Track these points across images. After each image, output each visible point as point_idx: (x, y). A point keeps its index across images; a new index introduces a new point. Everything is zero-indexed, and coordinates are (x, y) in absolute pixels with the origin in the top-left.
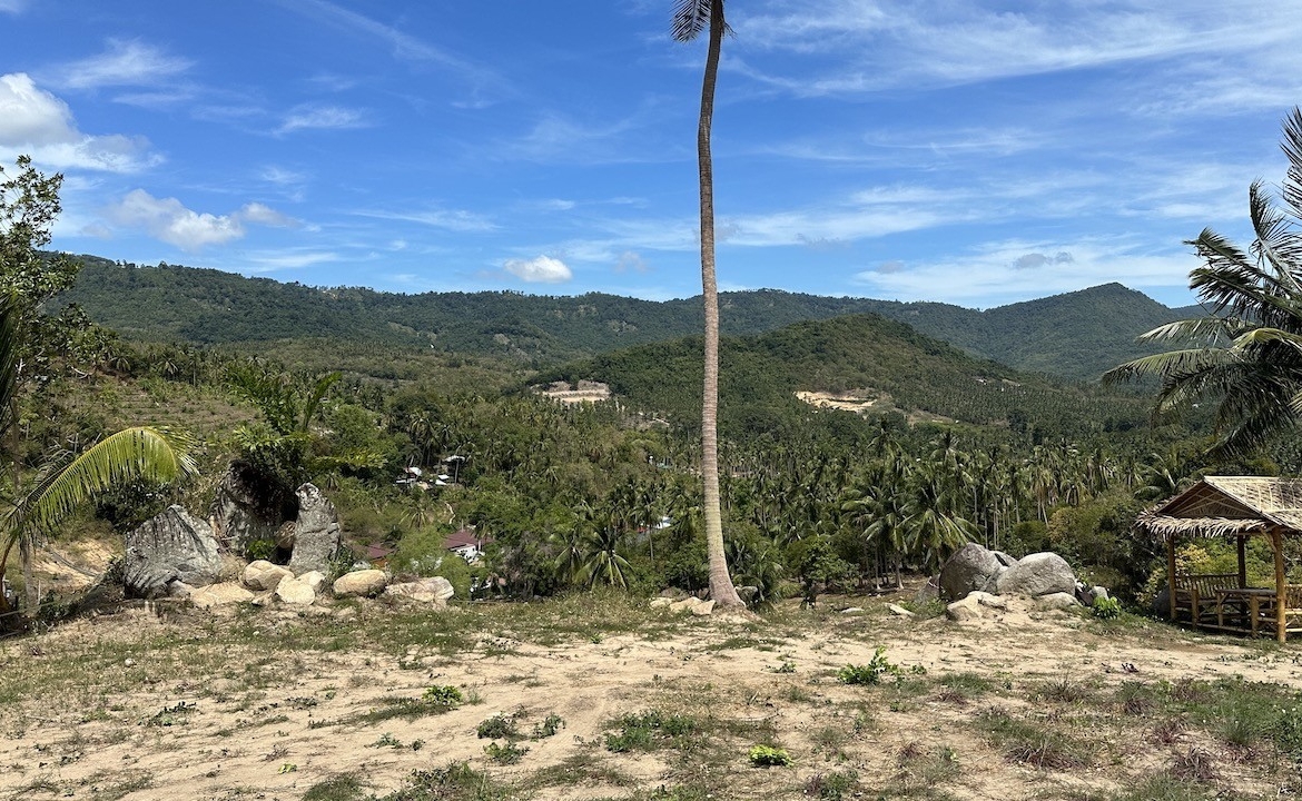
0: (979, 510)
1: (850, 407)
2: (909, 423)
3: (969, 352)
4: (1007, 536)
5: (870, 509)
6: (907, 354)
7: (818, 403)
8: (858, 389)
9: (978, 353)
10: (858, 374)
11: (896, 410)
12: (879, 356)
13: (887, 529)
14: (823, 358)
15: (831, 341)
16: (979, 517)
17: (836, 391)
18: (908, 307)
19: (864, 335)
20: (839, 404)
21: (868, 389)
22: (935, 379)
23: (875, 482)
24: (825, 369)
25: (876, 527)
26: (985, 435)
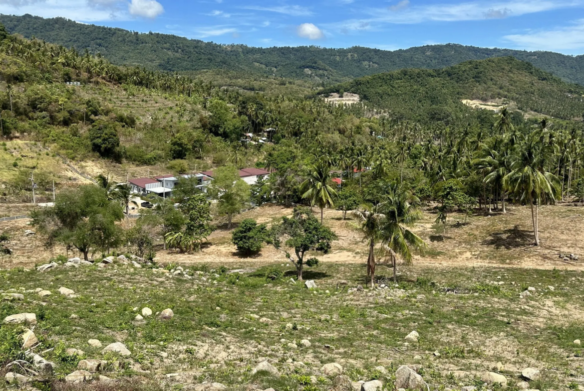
0: (560, 167)
1: (491, 108)
2: (525, 117)
3: (563, 79)
4: (579, 184)
5: (490, 164)
6: (527, 79)
7: (473, 106)
8: (497, 99)
9: (569, 80)
10: (498, 90)
11: (518, 110)
12: (511, 80)
13: (499, 178)
14: (479, 82)
15: (485, 72)
16: (560, 171)
17: (484, 100)
18: (531, 54)
19: (503, 69)
20: (486, 107)
21: (503, 99)
22: (542, 94)
23: (495, 148)
24: (480, 87)
25: (493, 174)
26: (568, 125)
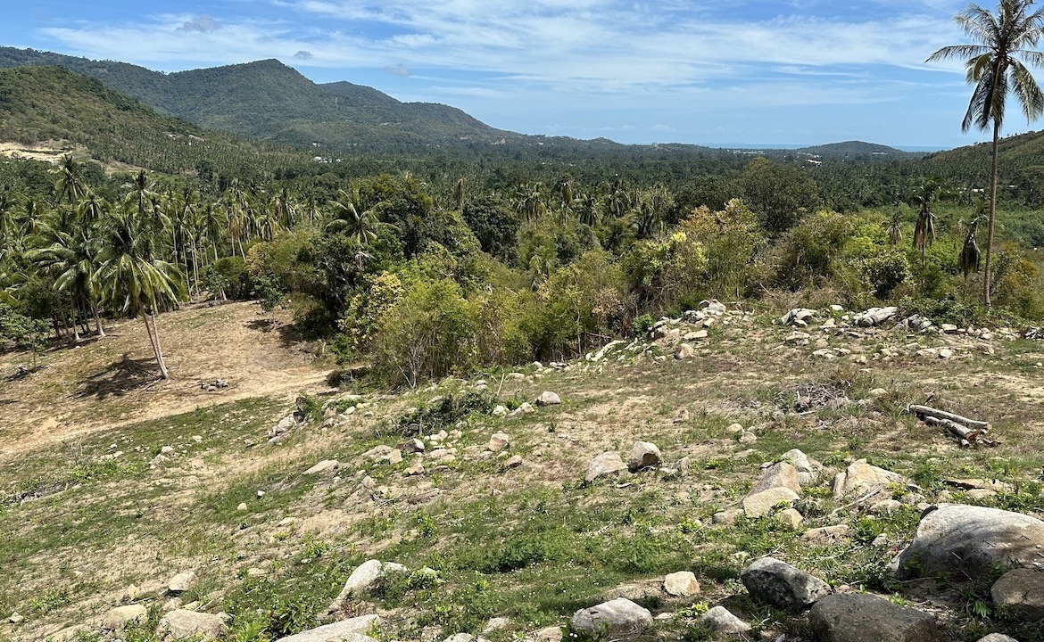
0: (178, 250)
1: (44, 158)
2: (107, 173)
3: (157, 110)
4: (208, 273)
5: (61, 256)
6: (98, 107)
7: (8, 154)
8: (51, 140)
9: (166, 112)
10: (50, 126)
11: (93, 160)
12: (70, 108)
13: (81, 278)
14: (9, 109)
15: (17, 91)
16: (179, 256)
17: (27, 142)
18: (95, 65)
19: (52, 88)
20: (33, 155)
21: (61, 140)
22: (129, 134)
23: (64, 226)
24: (13, 120)
25: (70, 275)
26: (177, 183)
